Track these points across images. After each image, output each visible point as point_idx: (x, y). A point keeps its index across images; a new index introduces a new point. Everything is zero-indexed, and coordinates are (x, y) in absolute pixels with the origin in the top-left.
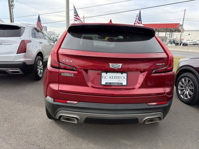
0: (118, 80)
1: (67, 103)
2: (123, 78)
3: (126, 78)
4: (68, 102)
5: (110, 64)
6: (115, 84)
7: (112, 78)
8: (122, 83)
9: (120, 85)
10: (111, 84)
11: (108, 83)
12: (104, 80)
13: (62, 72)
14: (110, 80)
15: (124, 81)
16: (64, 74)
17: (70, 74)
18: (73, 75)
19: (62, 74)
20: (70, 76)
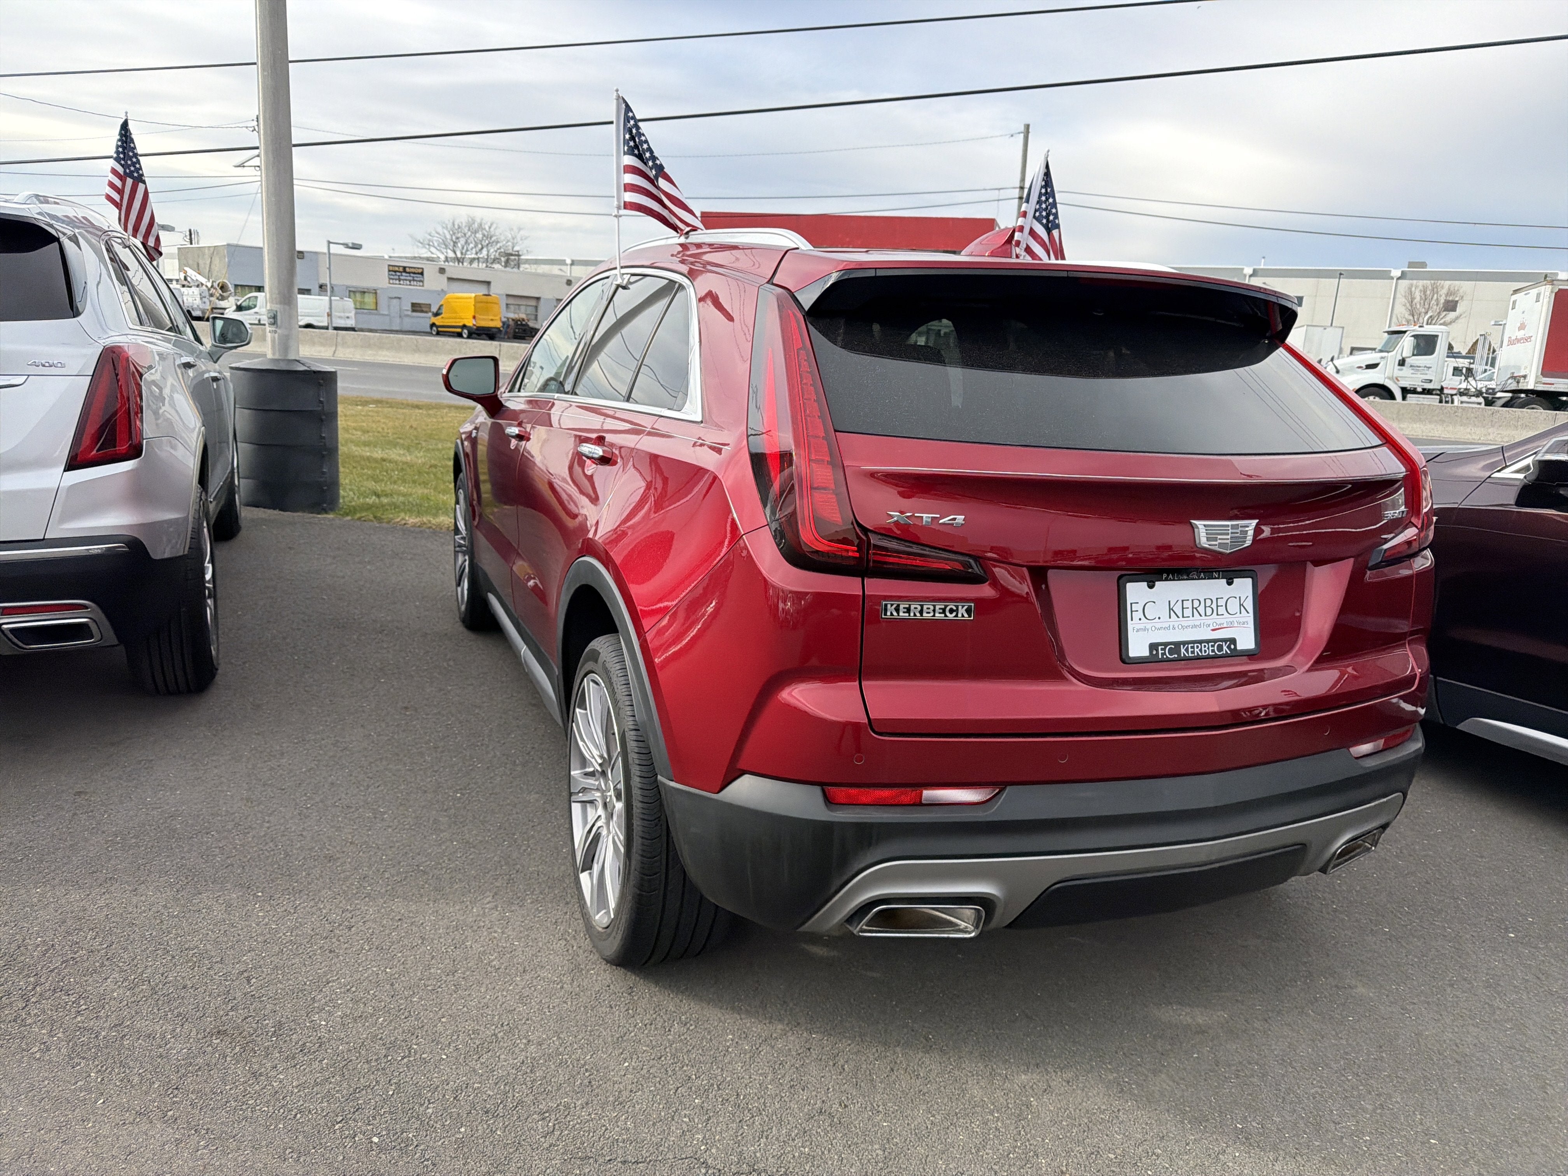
0: (1214, 621)
1: (919, 803)
2: (1234, 606)
3: (1249, 604)
4: (929, 794)
5: (1199, 524)
6: (1201, 650)
7: (1180, 615)
8: (1233, 641)
9: (1226, 656)
10: (1183, 650)
11: (1164, 649)
12: (1142, 626)
13: (886, 598)
14: (1174, 628)
15: (1244, 623)
16: (901, 607)
17: (946, 606)
18: (966, 610)
19: (889, 606)
20: (946, 616)
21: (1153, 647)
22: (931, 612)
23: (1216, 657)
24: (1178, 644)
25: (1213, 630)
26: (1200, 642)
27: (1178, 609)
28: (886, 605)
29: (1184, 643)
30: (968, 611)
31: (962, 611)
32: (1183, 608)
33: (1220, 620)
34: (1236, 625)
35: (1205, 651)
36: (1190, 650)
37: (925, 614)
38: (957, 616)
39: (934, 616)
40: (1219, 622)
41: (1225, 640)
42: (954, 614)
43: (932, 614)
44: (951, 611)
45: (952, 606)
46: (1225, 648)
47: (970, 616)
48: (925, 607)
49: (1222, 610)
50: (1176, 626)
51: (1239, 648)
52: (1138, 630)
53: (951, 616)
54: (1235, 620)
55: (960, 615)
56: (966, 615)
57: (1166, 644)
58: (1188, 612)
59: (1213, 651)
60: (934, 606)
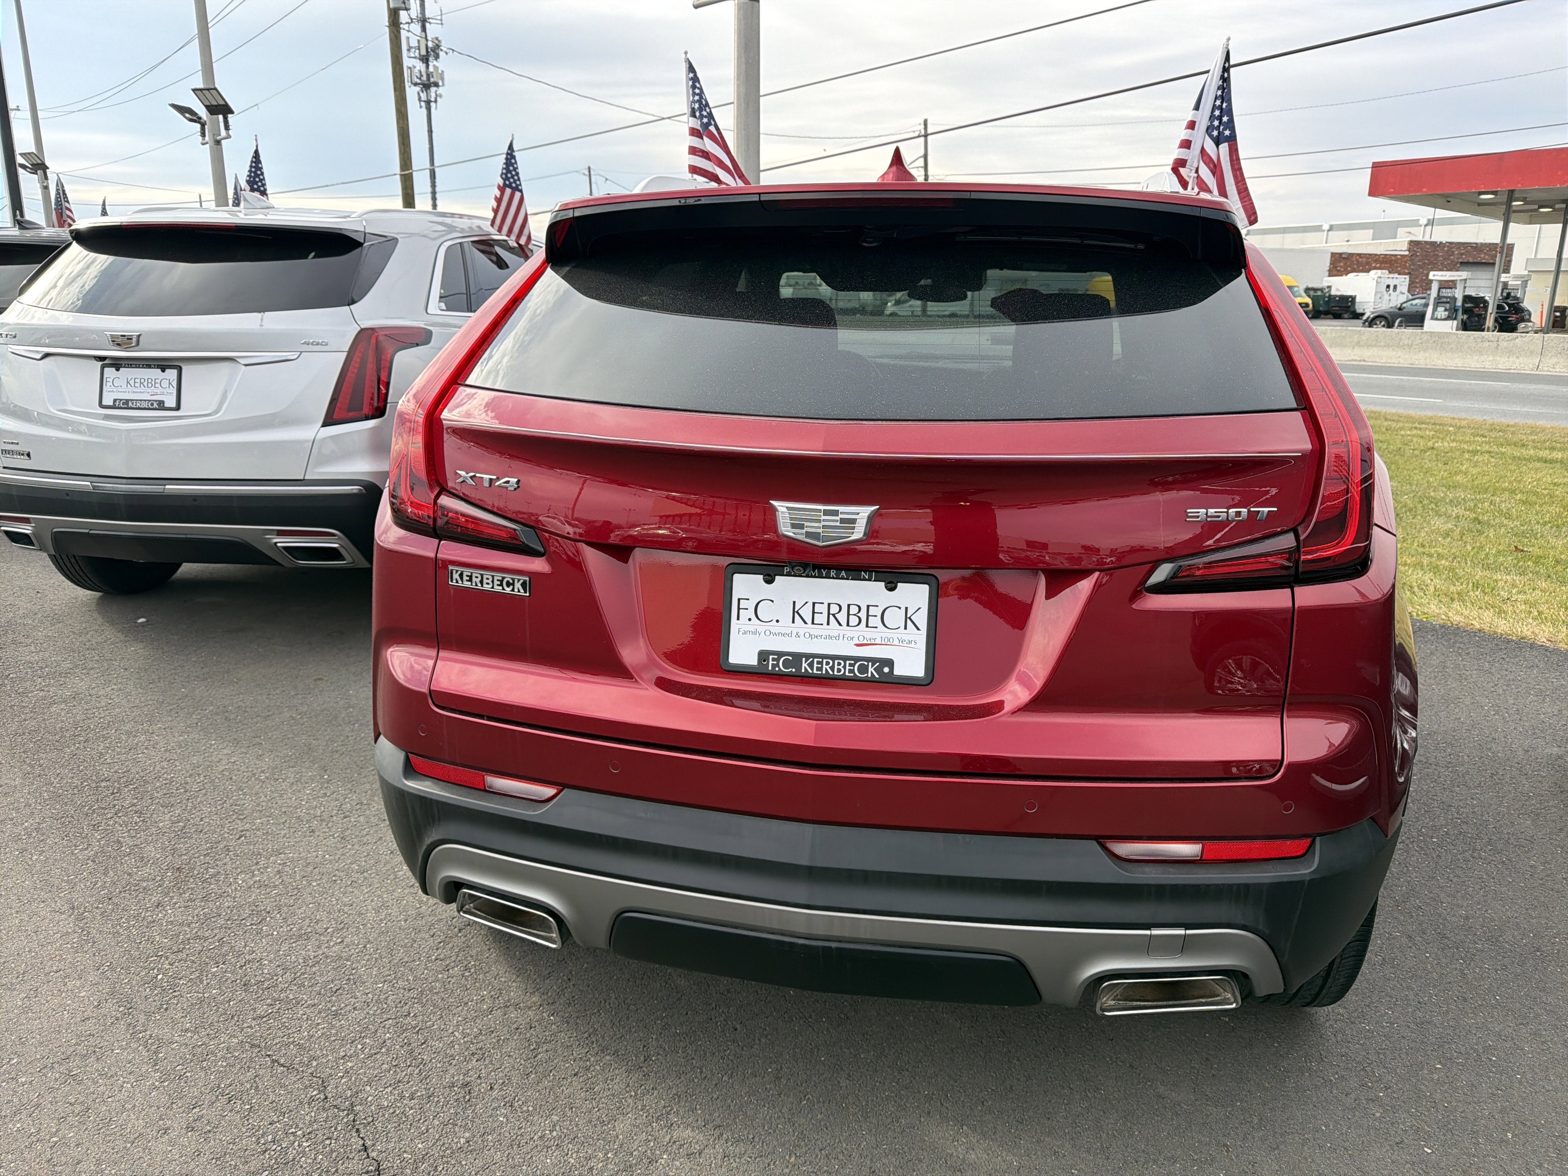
0: (860, 634)
2: (895, 618)
3: (922, 619)
5: (781, 507)
6: (832, 668)
7: (809, 621)
8: (890, 663)
9: (871, 681)
10: (804, 665)
11: (778, 660)
12: (752, 629)
13: (454, 563)
14: (798, 635)
15: (910, 642)
16: (465, 574)
17: (503, 578)
18: (522, 585)
19: (454, 572)
20: (503, 589)
21: (763, 655)
22: (490, 584)
23: (855, 680)
24: (797, 657)
25: (858, 645)
26: (834, 658)
27: (806, 613)
28: (452, 571)
29: (808, 656)
30: (524, 585)
31: (518, 585)
32: (814, 613)
33: (869, 634)
34: (896, 642)
35: (839, 670)
36: (815, 665)
37: (485, 585)
38: (513, 590)
39: (493, 588)
40: (868, 636)
41: (873, 660)
42: (511, 587)
43: (491, 586)
44: (508, 584)
45: (508, 578)
46: (871, 669)
47: (525, 592)
48: (485, 577)
49: (875, 621)
50: (801, 634)
51: (896, 673)
52: (745, 633)
53: (508, 590)
54: (895, 636)
55: (516, 590)
56: (522, 591)
57: (780, 654)
58: (821, 618)
59: (850, 671)
60: (493, 577)
